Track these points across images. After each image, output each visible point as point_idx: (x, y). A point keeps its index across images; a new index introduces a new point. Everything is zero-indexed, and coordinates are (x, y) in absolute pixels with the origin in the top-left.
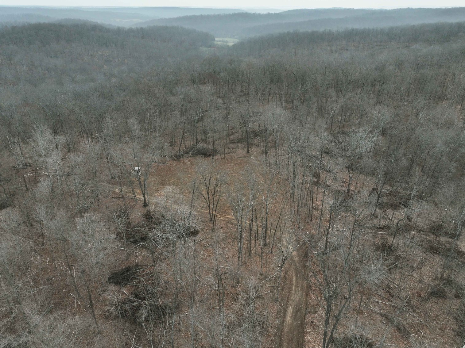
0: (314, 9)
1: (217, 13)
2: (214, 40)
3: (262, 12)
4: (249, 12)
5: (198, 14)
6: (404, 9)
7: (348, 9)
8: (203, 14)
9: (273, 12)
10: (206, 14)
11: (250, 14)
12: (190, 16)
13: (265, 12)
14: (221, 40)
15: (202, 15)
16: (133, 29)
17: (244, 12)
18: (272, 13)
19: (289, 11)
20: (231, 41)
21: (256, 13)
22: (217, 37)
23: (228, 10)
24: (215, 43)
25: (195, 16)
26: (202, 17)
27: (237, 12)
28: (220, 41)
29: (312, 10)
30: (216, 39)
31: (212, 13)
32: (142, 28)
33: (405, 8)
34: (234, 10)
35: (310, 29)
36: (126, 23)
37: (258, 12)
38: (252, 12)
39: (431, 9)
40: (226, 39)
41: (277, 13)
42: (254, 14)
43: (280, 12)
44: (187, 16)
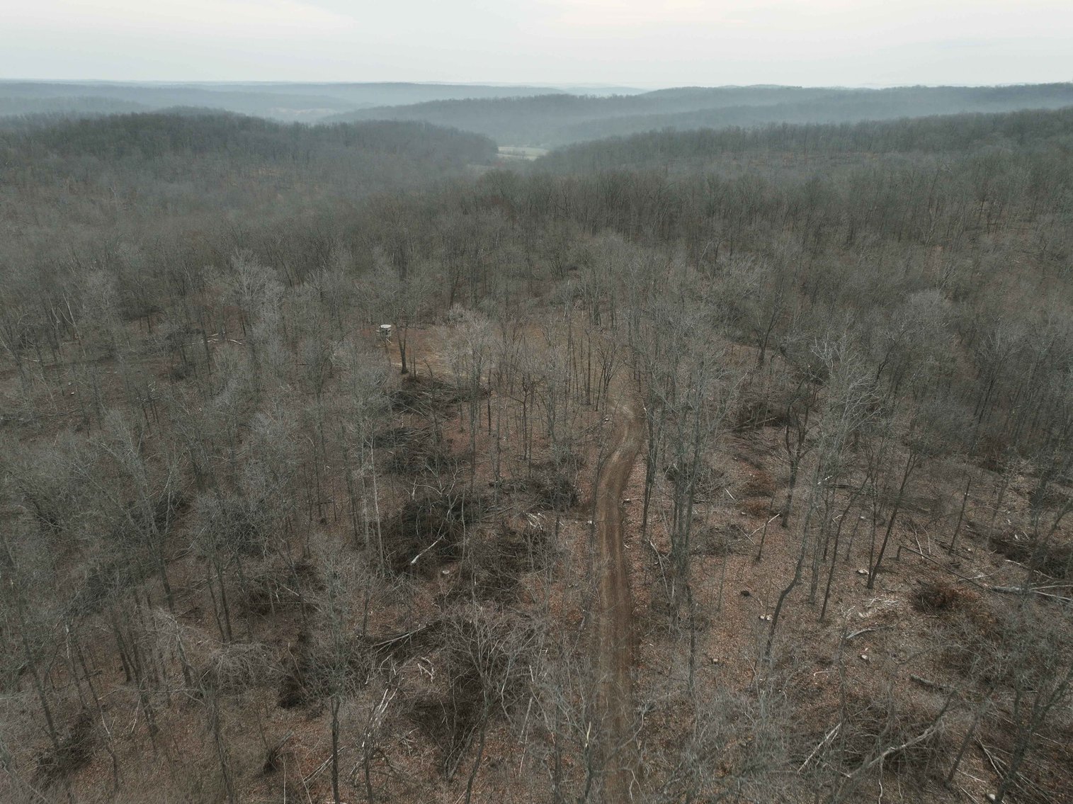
0: (715, 88)
1: (501, 96)
2: (496, 150)
3: (598, 95)
4: (573, 93)
5: (460, 97)
6: (909, 88)
7: (788, 88)
8: (472, 98)
9: (624, 95)
10: (479, 97)
11: (573, 97)
12: (444, 102)
13: (606, 95)
14: (512, 150)
15: (469, 100)
16: (326, 127)
17: (561, 93)
18: (621, 96)
19: (660, 91)
20: (533, 153)
21: (586, 95)
22: (502, 146)
23: (525, 89)
24: (500, 156)
25: (454, 101)
26: (468, 103)
27: (545, 93)
28: (509, 153)
29: (710, 89)
30: (500, 149)
31: (492, 96)
32: (344, 126)
33: (911, 86)
34: (539, 89)
35: (696, 126)
36: (310, 116)
37: (590, 94)
38: (579, 94)
39: (965, 88)
40: (520, 150)
41: (633, 95)
42: (582, 97)
43: (640, 93)
44: (437, 102)
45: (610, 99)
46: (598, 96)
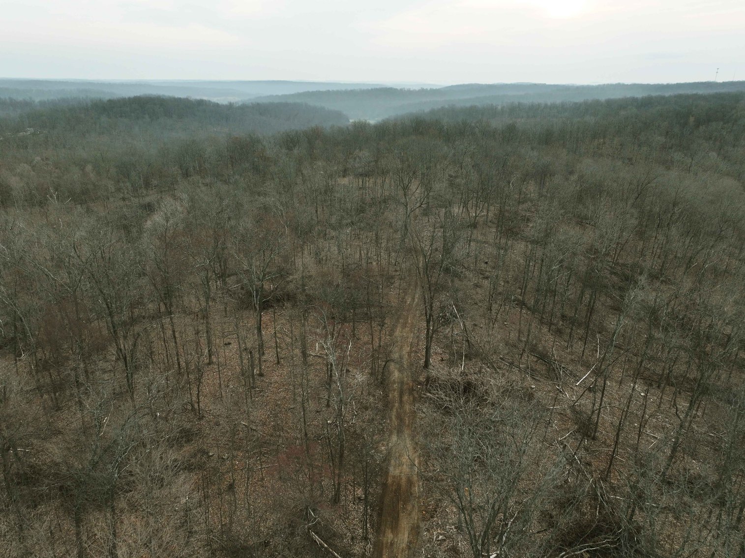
2: (349, 121)
5: (323, 89)
9: (429, 88)
11: (396, 90)
13: (417, 88)
18: (427, 89)
26: (328, 93)
31: (343, 89)
36: (236, 99)
38: (399, 88)
41: (434, 88)
42: (401, 90)
43: (440, 87)
44: (308, 92)
45: (419, 91)
46: (412, 89)
